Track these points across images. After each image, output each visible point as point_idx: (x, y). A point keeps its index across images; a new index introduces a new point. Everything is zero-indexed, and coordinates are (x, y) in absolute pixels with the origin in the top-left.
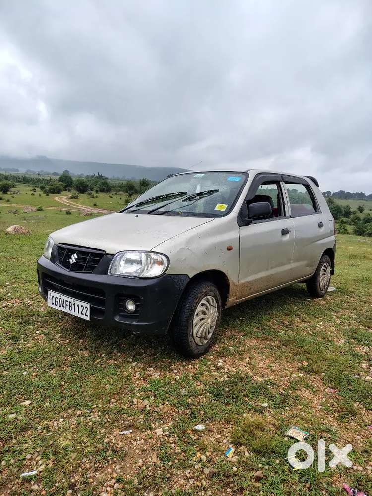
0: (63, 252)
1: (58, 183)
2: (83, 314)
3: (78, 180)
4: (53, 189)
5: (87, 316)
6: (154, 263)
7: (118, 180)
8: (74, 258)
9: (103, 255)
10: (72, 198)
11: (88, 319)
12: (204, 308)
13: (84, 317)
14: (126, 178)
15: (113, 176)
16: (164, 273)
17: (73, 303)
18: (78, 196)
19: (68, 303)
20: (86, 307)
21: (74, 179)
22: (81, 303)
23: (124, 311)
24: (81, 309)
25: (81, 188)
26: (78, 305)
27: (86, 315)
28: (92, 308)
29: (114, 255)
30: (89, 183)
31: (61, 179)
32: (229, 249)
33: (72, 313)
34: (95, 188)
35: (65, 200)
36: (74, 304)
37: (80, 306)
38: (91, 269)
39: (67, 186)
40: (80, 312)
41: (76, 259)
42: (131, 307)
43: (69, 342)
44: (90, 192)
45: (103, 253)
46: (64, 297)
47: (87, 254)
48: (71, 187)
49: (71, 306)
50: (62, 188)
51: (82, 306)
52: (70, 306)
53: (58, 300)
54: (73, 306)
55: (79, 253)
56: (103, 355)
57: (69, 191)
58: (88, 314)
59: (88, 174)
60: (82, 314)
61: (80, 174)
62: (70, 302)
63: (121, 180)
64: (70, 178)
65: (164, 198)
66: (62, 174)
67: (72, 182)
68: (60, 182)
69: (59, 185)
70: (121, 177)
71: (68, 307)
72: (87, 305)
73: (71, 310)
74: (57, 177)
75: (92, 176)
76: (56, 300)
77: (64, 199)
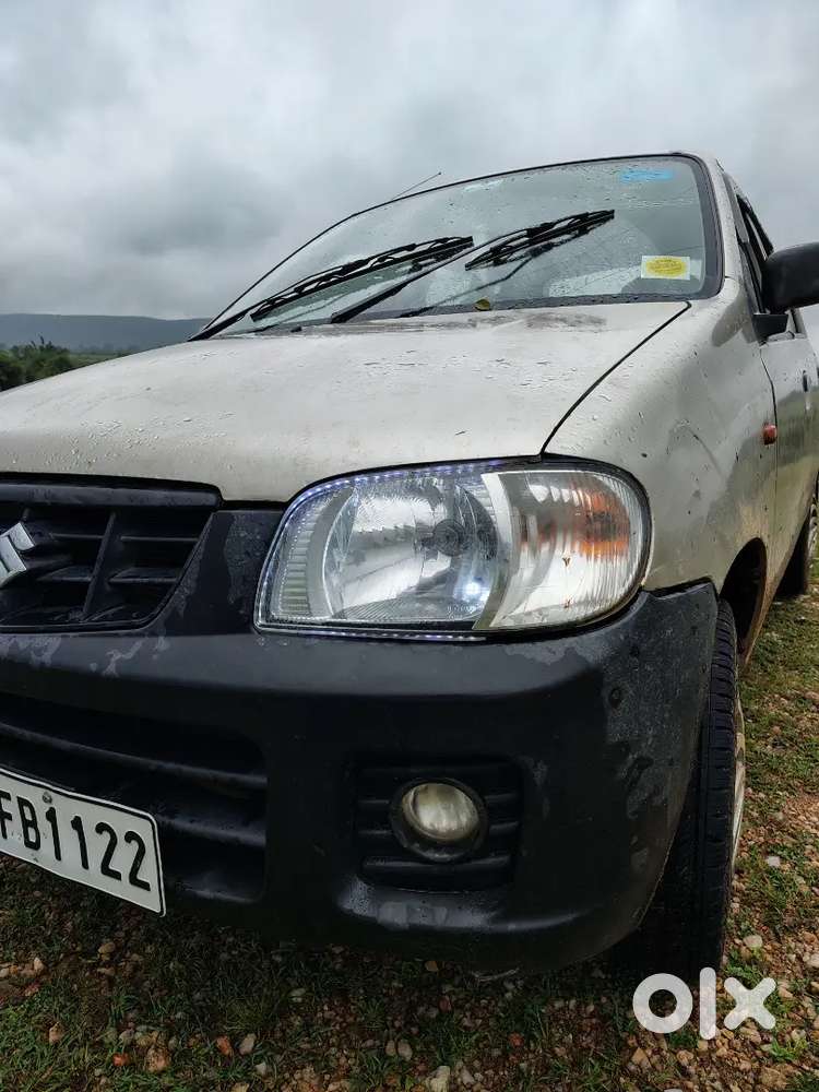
2: (117, 876)
5: (145, 886)
6: (548, 530)
9: (202, 512)
11: (152, 901)
13: (121, 890)
16: (637, 588)
17: (41, 810)
19: (12, 807)
20: (131, 837)
22: (93, 813)
23: (393, 848)
26: (77, 824)
27: (134, 880)
29: (284, 506)
30: (23, 366)
32: (767, 438)
33: (44, 858)
36: (51, 815)
37: (89, 830)
40: (95, 860)
43: (44, 972)
45: (211, 499)
47: (89, 516)
49: (34, 824)
51: (101, 828)
52: (26, 824)
54: (44, 826)
55: (39, 515)
56: (248, 1044)
58: (150, 871)
59: (18, 345)
60: (106, 870)
62: (22, 803)
65: (372, 269)
71: (15, 827)
72: (137, 822)
73: (36, 846)
75: (27, 349)
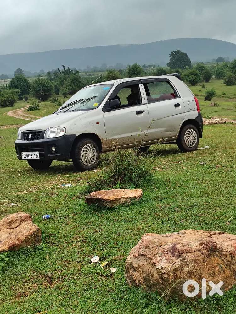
0: (25, 135)
1: (10, 91)
3: (36, 82)
4: (5, 101)
6: (61, 131)
7: (95, 71)
8: (30, 136)
10: (31, 109)
11: (39, 158)
12: (86, 149)
13: (37, 158)
14: (108, 67)
15: (88, 67)
16: (64, 135)
17: (32, 154)
18: (38, 106)
19: (30, 155)
21: (30, 80)
23: (51, 152)
24: (35, 155)
25: (42, 93)
28: (39, 153)
29: (45, 131)
30: (53, 84)
31: (13, 85)
32: (98, 123)
33: (32, 158)
34: (62, 90)
35: (23, 114)
37: (35, 154)
38: (37, 138)
39: (22, 93)
40: (35, 157)
41: (31, 136)
42: (54, 149)
44: (54, 96)
45: (42, 131)
46: (28, 153)
47: (35, 133)
48: (28, 93)
50: (16, 97)
53: (26, 155)
55: (32, 133)
57: (26, 99)
58: (39, 156)
61: (38, 71)
63: (100, 71)
64: (26, 80)
66: (14, 76)
67: (28, 87)
68: (12, 89)
69: (12, 93)
70: (99, 66)
71: (31, 156)
72: (38, 153)
74: (8, 82)
76: (25, 155)
77: (20, 112)
